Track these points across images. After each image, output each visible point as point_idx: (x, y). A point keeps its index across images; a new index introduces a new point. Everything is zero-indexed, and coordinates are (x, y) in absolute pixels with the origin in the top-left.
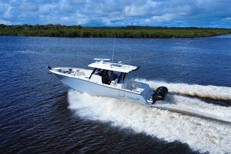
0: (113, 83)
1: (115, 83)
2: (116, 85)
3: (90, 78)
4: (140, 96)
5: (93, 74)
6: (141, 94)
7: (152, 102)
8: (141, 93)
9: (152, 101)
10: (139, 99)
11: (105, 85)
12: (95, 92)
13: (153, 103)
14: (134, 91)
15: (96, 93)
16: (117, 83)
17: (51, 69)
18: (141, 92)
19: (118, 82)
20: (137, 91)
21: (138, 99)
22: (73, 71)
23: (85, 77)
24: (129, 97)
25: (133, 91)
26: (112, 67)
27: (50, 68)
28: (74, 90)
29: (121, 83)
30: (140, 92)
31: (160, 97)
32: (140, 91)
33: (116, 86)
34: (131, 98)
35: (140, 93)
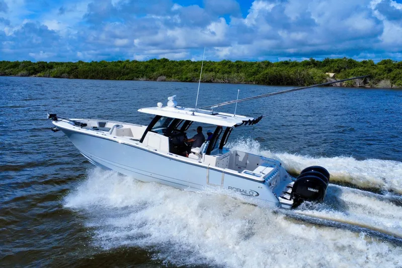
0: (194, 153)
1: (201, 153)
2: (201, 157)
3: (141, 141)
4: (261, 185)
5: (149, 132)
6: (263, 182)
7: (291, 202)
8: (264, 178)
9: (290, 200)
10: (258, 194)
11: (174, 156)
12: (149, 174)
13: (294, 206)
14: (245, 172)
15: (153, 175)
16: (204, 154)
17: (56, 120)
18: (263, 175)
19: (208, 152)
20: (254, 174)
21: (255, 194)
22: (107, 126)
23: (131, 139)
24: (232, 188)
25: (243, 174)
26: (193, 115)
27: (54, 117)
28: (104, 168)
29: (214, 154)
30: (262, 177)
31: (312, 190)
32: (261, 174)
33: (202, 160)
34: (237, 190)
35: (261, 179)
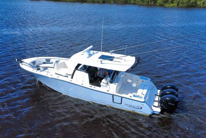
0: (104, 83)
2: (108, 85)
4: (143, 104)
5: (76, 71)
10: (141, 108)
14: (134, 95)
16: (109, 83)
20: (138, 96)
22: (51, 61)
24: (127, 105)
25: (132, 98)
26: (102, 63)
29: (115, 83)
30: (143, 98)
31: (171, 104)
34: (130, 105)
